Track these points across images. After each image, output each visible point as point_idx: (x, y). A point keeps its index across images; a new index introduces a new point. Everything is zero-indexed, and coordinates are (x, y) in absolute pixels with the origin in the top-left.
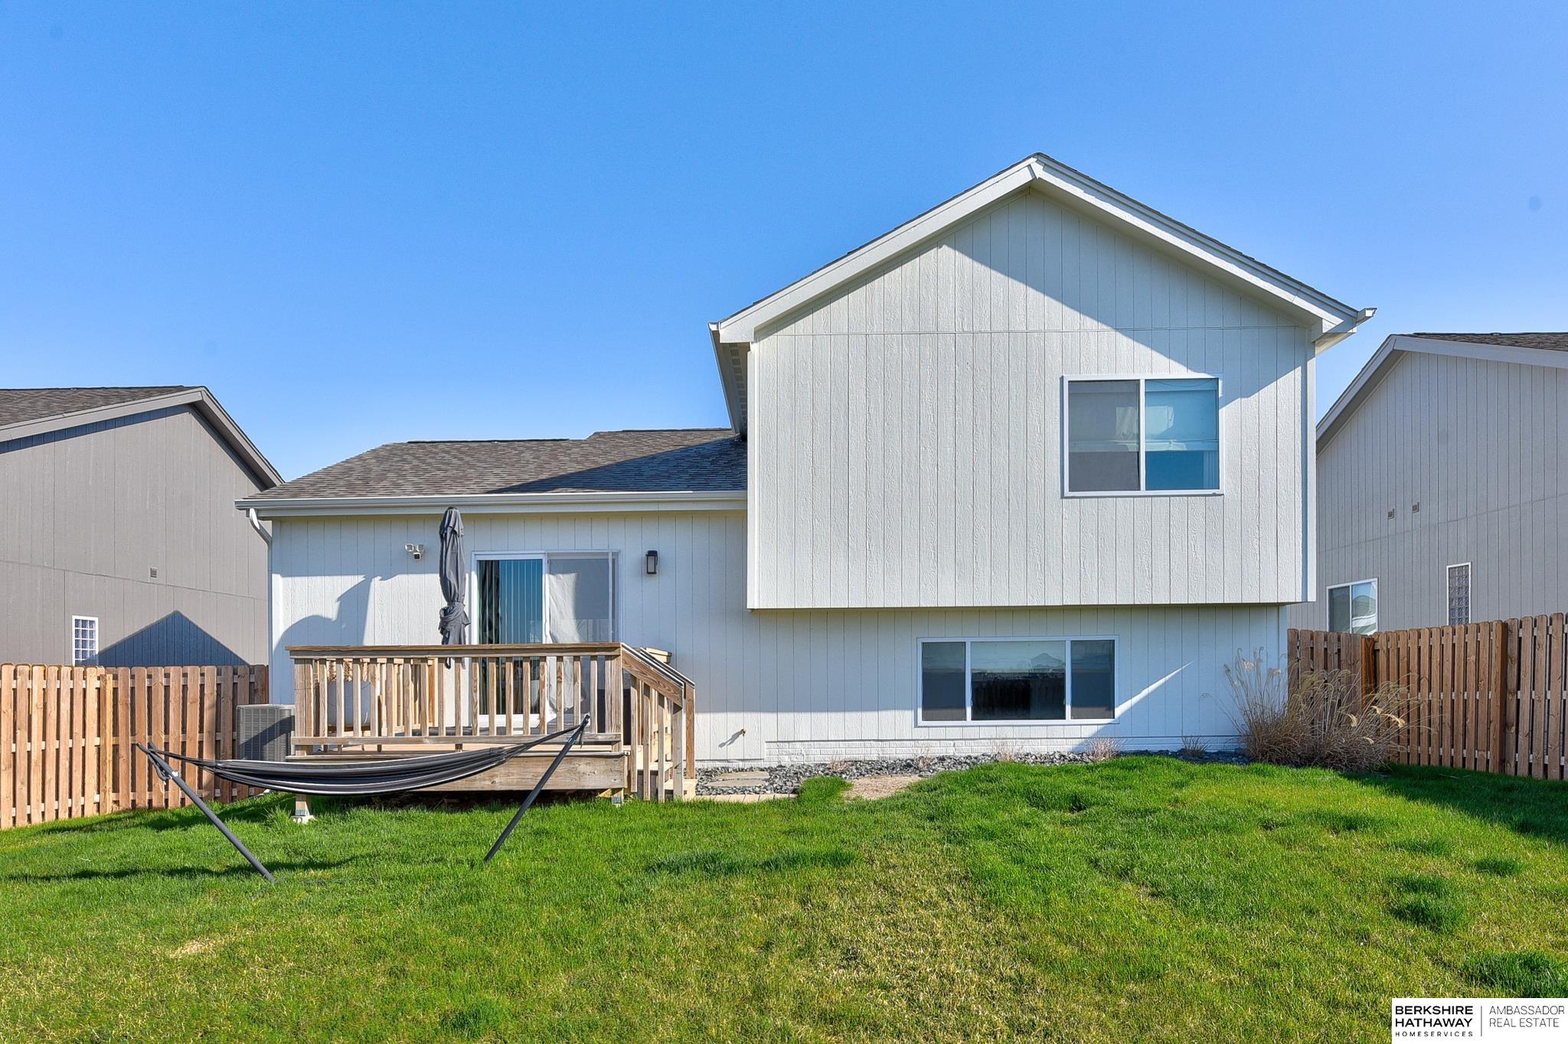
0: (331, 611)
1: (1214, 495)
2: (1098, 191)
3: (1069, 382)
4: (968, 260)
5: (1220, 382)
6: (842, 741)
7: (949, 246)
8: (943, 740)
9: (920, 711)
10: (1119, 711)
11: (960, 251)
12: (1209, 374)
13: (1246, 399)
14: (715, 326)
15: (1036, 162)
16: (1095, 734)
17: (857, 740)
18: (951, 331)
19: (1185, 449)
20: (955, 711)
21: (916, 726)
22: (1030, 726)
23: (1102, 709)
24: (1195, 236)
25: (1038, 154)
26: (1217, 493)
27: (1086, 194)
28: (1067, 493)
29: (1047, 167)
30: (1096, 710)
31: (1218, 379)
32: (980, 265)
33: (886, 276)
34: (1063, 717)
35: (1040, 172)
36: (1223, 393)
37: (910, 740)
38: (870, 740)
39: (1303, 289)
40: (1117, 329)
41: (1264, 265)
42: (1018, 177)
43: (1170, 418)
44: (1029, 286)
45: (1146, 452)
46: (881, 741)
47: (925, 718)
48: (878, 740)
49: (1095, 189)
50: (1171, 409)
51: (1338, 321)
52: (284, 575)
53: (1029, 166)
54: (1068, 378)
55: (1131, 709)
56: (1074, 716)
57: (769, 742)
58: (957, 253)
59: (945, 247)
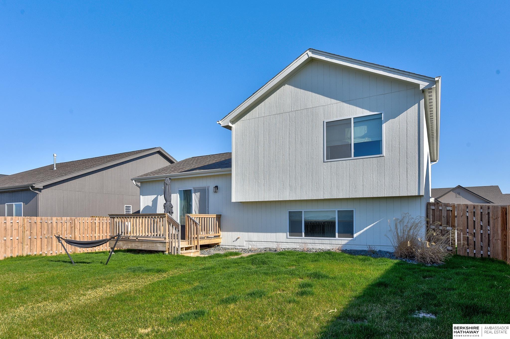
0: (150, 204)
1: (380, 157)
2: (330, 56)
3: (326, 122)
4: (293, 88)
5: (383, 114)
6: (266, 242)
7: (287, 84)
8: (296, 243)
9: (288, 233)
10: (355, 235)
11: (291, 85)
12: (378, 112)
13: (394, 119)
14: (219, 122)
15: (309, 51)
16: (347, 243)
17: (270, 242)
18: (288, 112)
19: (371, 141)
20: (299, 234)
21: (287, 238)
22: (324, 239)
23: (349, 235)
24: (366, 64)
25: (310, 49)
26: (381, 156)
27: (326, 58)
28: (325, 160)
29: (313, 53)
30: (347, 235)
31: (382, 113)
32: (297, 89)
33: (269, 98)
34: (335, 237)
35: (311, 55)
36: (384, 118)
37: (285, 242)
38: (274, 242)
39: (411, 74)
40: (343, 102)
41: (393, 69)
42: (304, 58)
43: (366, 130)
44: (313, 92)
45: (354, 144)
46: (277, 242)
47: (290, 236)
48: (276, 242)
49: (329, 56)
50: (366, 127)
51: (427, 84)
52: (142, 196)
53: (307, 53)
54: (326, 121)
55: (360, 235)
56: (339, 237)
57: (246, 241)
58: (290, 86)
59: (286, 85)
